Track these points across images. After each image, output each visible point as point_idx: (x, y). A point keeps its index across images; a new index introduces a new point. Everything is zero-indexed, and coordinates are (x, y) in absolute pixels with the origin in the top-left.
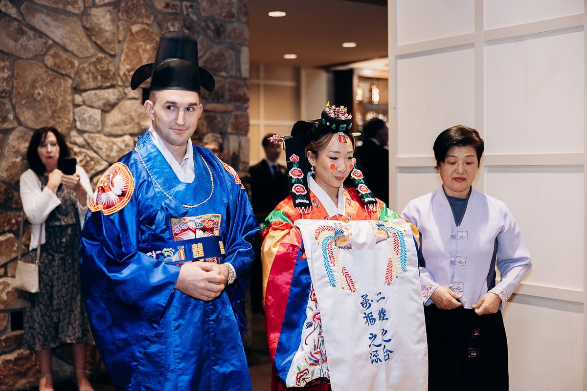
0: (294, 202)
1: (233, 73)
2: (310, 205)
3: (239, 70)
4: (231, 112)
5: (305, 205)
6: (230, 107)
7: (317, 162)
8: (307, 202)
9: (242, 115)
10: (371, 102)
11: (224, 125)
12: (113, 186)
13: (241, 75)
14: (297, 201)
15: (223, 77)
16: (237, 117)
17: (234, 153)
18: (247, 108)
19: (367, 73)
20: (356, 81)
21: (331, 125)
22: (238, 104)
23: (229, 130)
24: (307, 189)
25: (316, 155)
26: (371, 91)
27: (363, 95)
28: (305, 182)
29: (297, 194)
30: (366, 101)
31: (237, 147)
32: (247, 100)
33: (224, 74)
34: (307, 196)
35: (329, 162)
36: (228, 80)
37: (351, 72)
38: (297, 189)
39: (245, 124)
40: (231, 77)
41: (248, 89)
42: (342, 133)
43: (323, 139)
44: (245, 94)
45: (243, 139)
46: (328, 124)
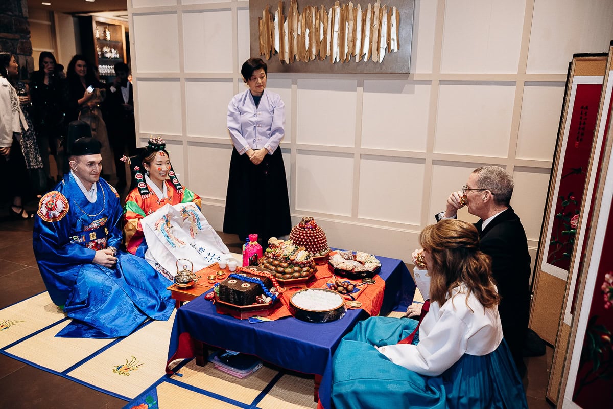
0: (140, 193)
1: (17, 13)
2: (149, 193)
3: (21, 11)
4: (18, 40)
5: (146, 193)
6: (17, 36)
7: (150, 169)
8: (147, 191)
9: (26, 42)
10: (105, 39)
11: (14, 48)
12: (57, 207)
13: (22, 14)
14: (142, 192)
15: (10, 15)
16: (22, 43)
17: (23, 67)
18: (30, 37)
19: (101, 20)
20: (94, 25)
21: (155, 147)
22: (22, 34)
23: (18, 51)
24: (146, 184)
25: (149, 164)
26: (105, 32)
27: (100, 35)
28: (144, 181)
29: (141, 188)
30: (101, 38)
31: (25, 63)
32: (29, 33)
33: (10, 13)
34: (147, 189)
35: (157, 167)
36: (14, 18)
37: (91, 18)
38: (141, 185)
39: (29, 48)
40: (16, 16)
41: (29, 25)
42: (161, 151)
43: (152, 156)
44: (27, 28)
45: (28, 58)
46: (153, 147)
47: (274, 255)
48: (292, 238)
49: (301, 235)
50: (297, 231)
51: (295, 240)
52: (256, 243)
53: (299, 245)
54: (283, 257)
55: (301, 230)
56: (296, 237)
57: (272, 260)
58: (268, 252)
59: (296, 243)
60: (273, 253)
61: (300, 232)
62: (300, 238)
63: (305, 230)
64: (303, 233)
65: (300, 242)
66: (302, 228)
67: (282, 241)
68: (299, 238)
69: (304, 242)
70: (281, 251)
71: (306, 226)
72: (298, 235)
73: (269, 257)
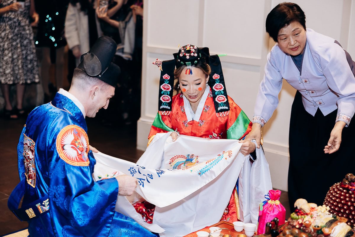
2: (170, 110)
5: (166, 110)
21: (181, 61)
29: (163, 102)
38: (164, 98)
47: (301, 224)
48: (329, 202)
49: (342, 200)
50: (336, 192)
51: (332, 204)
52: (278, 202)
53: (339, 212)
54: (314, 230)
55: (343, 192)
56: (335, 201)
57: (297, 231)
58: (292, 219)
59: (334, 209)
60: (300, 221)
61: (341, 195)
62: (340, 202)
63: (348, 193)
64: (346, 197)
65: (340, 208)
66: (344, 189)
67: (314, 205)
68: (338, 203)
69: (345, 210)
70: (312, 220)
71: (350, 187)
72: (337, 198)
73: (294, 227)
